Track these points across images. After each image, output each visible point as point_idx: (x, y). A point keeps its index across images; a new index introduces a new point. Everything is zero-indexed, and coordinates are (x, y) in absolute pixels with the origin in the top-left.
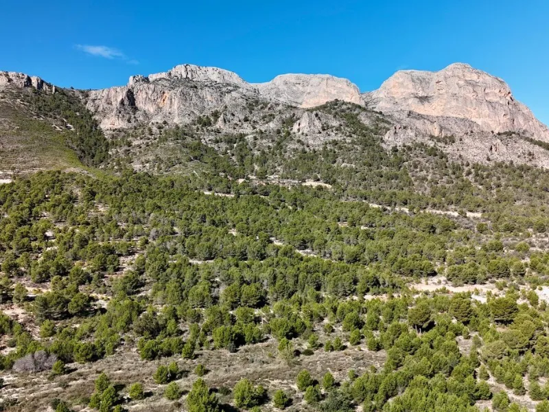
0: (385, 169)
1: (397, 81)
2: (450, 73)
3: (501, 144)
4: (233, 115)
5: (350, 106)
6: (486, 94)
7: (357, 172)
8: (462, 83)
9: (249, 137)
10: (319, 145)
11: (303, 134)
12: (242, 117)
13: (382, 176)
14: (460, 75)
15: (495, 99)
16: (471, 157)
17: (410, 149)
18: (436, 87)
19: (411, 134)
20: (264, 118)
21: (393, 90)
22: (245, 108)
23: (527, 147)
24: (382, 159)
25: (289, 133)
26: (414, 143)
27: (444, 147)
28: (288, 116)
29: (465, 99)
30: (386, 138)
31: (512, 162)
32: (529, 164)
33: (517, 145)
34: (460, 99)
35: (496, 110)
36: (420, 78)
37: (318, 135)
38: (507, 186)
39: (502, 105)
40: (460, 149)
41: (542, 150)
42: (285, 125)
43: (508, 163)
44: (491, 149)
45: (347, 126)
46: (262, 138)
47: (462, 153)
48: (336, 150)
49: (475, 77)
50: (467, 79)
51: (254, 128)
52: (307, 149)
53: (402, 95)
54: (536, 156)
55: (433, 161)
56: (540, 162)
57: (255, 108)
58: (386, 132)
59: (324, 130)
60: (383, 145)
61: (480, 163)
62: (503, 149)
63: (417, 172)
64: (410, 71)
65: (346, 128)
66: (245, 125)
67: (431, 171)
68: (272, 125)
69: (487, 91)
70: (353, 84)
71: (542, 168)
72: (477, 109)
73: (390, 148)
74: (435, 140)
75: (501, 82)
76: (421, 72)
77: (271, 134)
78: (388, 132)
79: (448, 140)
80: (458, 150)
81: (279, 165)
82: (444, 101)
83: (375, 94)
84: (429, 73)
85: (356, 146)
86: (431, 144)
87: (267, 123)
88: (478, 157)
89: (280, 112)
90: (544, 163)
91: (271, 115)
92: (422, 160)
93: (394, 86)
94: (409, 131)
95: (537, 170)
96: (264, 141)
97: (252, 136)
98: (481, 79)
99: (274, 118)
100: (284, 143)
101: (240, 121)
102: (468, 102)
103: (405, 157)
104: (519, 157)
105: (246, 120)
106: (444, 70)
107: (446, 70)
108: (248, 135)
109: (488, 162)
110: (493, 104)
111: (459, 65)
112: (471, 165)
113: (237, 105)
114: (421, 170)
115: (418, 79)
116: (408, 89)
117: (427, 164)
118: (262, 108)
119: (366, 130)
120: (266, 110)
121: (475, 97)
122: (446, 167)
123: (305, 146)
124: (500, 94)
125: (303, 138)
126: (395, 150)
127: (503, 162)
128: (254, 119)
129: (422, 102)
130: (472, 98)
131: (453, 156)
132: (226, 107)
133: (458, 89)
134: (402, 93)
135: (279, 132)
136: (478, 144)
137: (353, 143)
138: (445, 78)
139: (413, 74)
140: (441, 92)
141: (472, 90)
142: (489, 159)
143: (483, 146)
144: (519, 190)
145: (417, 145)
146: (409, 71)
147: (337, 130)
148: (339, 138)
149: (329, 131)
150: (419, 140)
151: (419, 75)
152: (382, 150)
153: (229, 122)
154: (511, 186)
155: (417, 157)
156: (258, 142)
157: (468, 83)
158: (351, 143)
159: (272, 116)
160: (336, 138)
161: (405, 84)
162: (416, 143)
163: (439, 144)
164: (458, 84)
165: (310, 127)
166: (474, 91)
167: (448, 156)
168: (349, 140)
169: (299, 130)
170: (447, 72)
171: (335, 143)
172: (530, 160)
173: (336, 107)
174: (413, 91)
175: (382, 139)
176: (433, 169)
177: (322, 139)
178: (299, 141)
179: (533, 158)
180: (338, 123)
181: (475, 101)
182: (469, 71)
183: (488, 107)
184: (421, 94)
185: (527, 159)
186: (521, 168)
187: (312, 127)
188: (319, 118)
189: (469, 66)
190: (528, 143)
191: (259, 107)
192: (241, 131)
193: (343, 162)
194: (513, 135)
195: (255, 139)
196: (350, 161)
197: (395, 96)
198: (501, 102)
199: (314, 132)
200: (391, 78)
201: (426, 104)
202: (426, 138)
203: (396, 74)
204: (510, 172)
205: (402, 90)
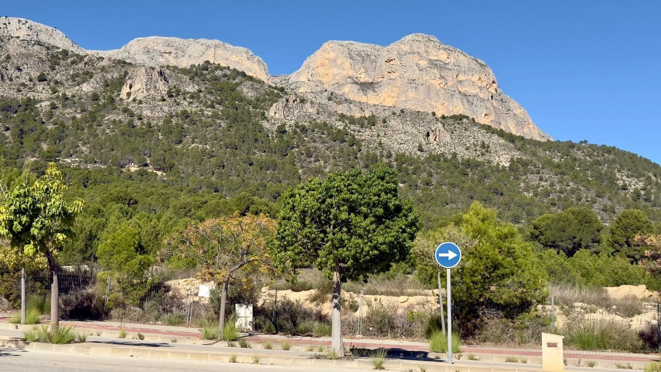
0: (259, 155)
1: (327, 56)
2: (406, 48)
3: (442, 129)
4: (20, 70)
5: (228, 73)
6: (460, 82)
7: (212, 156)
8: (423, 63)
9: (43, 104)
10: (159, 118)
11: (134, 100)
12: (35, 74)
13: (251, 164)
14: (422, 51)
15: (472, 91)
16: (396, 146)
17: (304, 130)
18: (385, 67)
19: (311, 110)
20: (73, 77)
21: (321, 70)
22: (42, 61)
23: (482, 136)
24: (256, 140)
25: (112, 101)
26: (313, 122)
27: (359, 131)
28: (116, 75)
29: (429, 88)
30: (271, 113)
31: (455, 155)
32: (480, 159)
33: (468, 133)
34: (420, 88)
35: (474, 107)
36: (363, 54)
37: (160, 103)
38: (440, 184)
39: (482, 100)
40: (382, 134)
41: (502, 141)
42: (109, 88)
43: (449, 157)
44: (428, 135)
45: (211, 93)
46: (65, 106)
47: (384, 140)
48: (186, 126)
49: (443, 56)
50: (432, 58)
51: (54, 91)
52: (137, 123)
53: (334, 79)
54: (492, 148)
55: (337, 148)
56: (497, 158)
57: (62, 62)
58: (271, 105)
59: (171, 96)
60: (266, 125)
61: (407, 154)
62: (447, 138)
63: (310, 162)
64: (347, 42)
65: (208, 96)
66: (40, 87)
67: (332, 161)
68: (87, 88)
69: (461, 78)
70: (257, 58)
71: (498, 164)
72: (446, 103)
73: (275, 128)
74: (347, 122)
75: (481, 65)
76: (364, 44)
77: (83, 101)
78: (275, 105)
79: (366, 122)
80: (379, 136)
81: (84, 144)
82: (397, 91)
83: (293, 77)
84: (377, 47)
85: (218, 121)
86: (340, 126)
87: (78, 84)
88: (405, 146)
89: (103, 69)
90: (502, 159)
91: (87, 73)
92: (321, 146)
93: (323, 65)
94: (308, 105)
95: (490, 167)
96: (68, 110)
97: (48, 103)
98: (452, 60)
99: (91, 77)
100: (102, 113)
101: (31, 80)
102: (433, 94)
103: (295, 142)
104: (467, 149)
105: (42, 79)
106: (397, 43)
107: (401, 43)
108: (42, 101)
109: (419, 153)
110: (470, 99)
111: (420, 36)
112: (394, 156)
113: (28, 56)
114: (317, 160)
115: (359, 55)
116: (343, 69)
117: (328, 152)
118: (73, 62)
119: (241, 100)
120: (81, 65)
121: (442, 86)
122: (356, 158)
123: (135, 118)
124: (479, 84)
125: (133, 107)
126: (282, 131)
127: (443, 154)
128: (58, 77)
129: (363, 90)
130: (438, 87)
131: (370, 143)
132: (8, 57)
133: (417, 72)
134: (334, 75)
135: (95, 98)
136: (409, 129)
137: (215, 116)
138: (400, 55)
139: (351, 47)
140: (393, 76)
141: (438, 75)
142: (421, 149)
143: (415, 131)
144: (457, 190)
145: (317, 126)
146: (345, 43)
147: (192, 97)
148: (193, 108)
149: (180, 99)
150: (321, 119)
151: (360, 49)
152: (261, 129)
153: (11, 80)
154: (445, 185)
155: (314, 141)
156: (57, 112)
157: (434, 64)
158: (212, 117)
159: (88, 75)
160: (188, 109)
161: (339, 62)
162: (316, 123)
163: (352, 127)
164: (417, 65)
165: (148, 90)
166: (442, 77)
167: (363, 143)
168: (208, 112)
169: (129, 94)
170: (402, 46)
171: (185, 115)
172: (483, 154)
173: (205, 72)
174: (351, 73)
175: (263, 114)
176: (334, 158)
177: (166, 109)
178: (126, 110)
179: (487, 152)
180: (197, 87)
181: (443, 91)
182: (435, 47)
183: (462, 102)
184: (363, 78)
185: (478, 153)
186: (468, 163)
187: (152, 92)
188: (165, 79)
189: (436, 39)
190: (483, 131)
191: (69, 61)
192: (30, 95)
193: (193, 142)
194: (465, 120)
195: (54, 107)
196: (204, 141)
197: (324, 80)
198: (481, 95)
199: (154, 99)
200: (318, 53)
201: (370, 93)
202: (333, 119)
203: (326, 45)
204: (448, 168)
205: (335, 71)
